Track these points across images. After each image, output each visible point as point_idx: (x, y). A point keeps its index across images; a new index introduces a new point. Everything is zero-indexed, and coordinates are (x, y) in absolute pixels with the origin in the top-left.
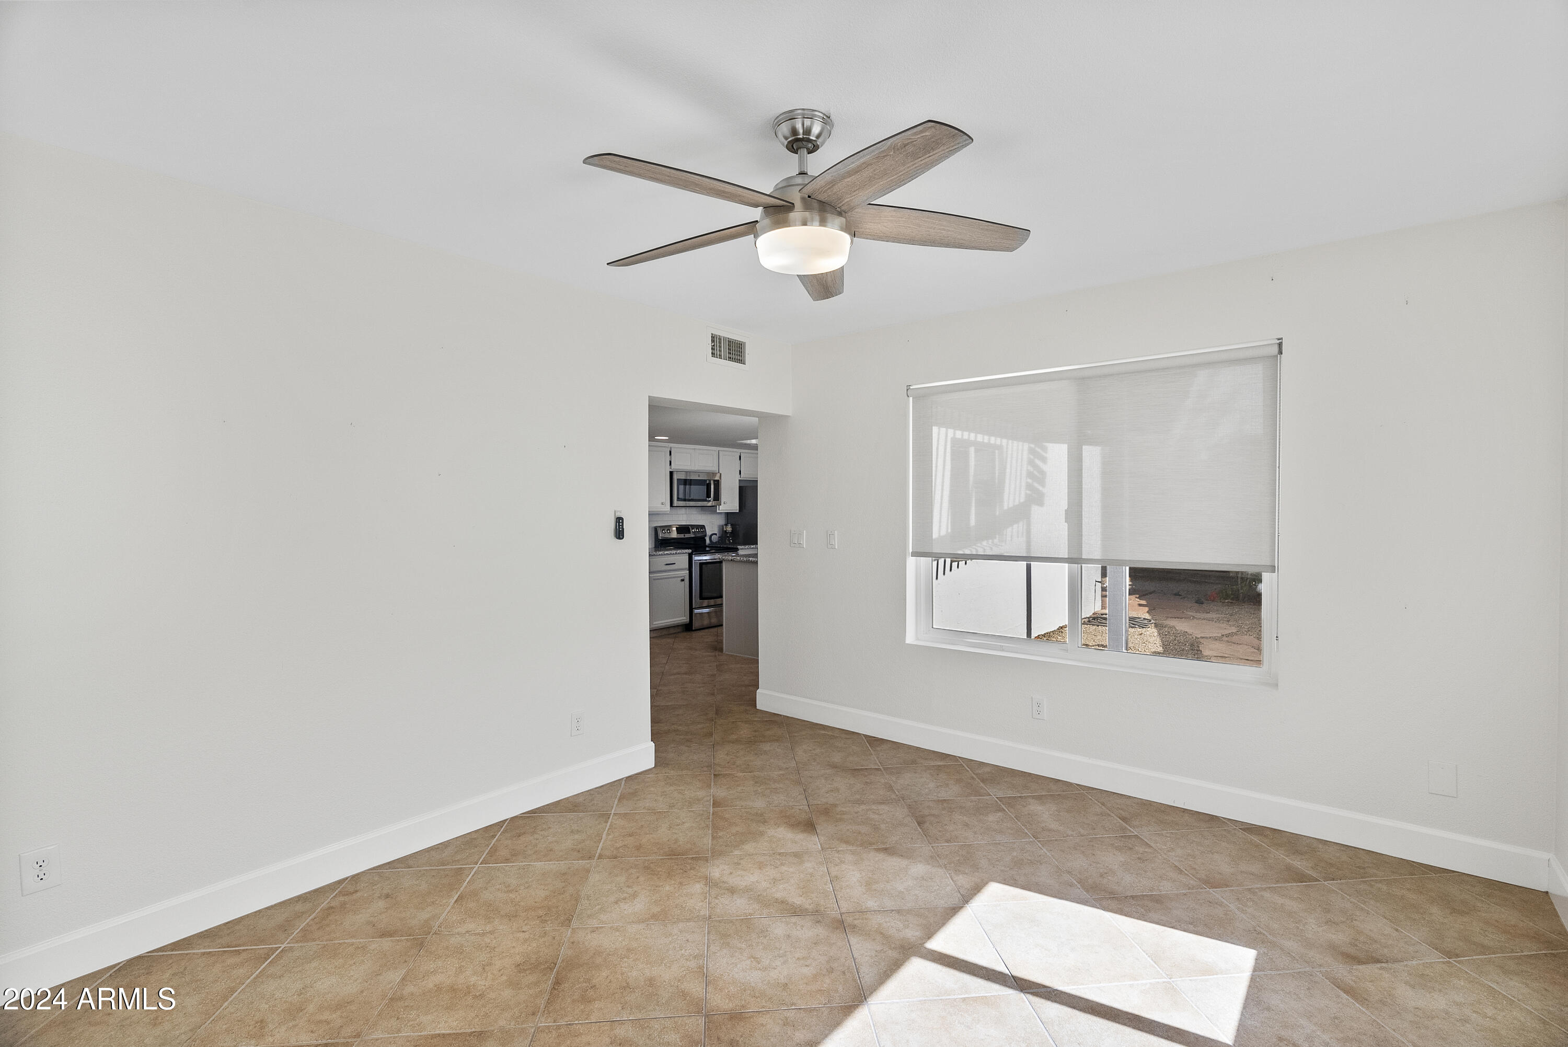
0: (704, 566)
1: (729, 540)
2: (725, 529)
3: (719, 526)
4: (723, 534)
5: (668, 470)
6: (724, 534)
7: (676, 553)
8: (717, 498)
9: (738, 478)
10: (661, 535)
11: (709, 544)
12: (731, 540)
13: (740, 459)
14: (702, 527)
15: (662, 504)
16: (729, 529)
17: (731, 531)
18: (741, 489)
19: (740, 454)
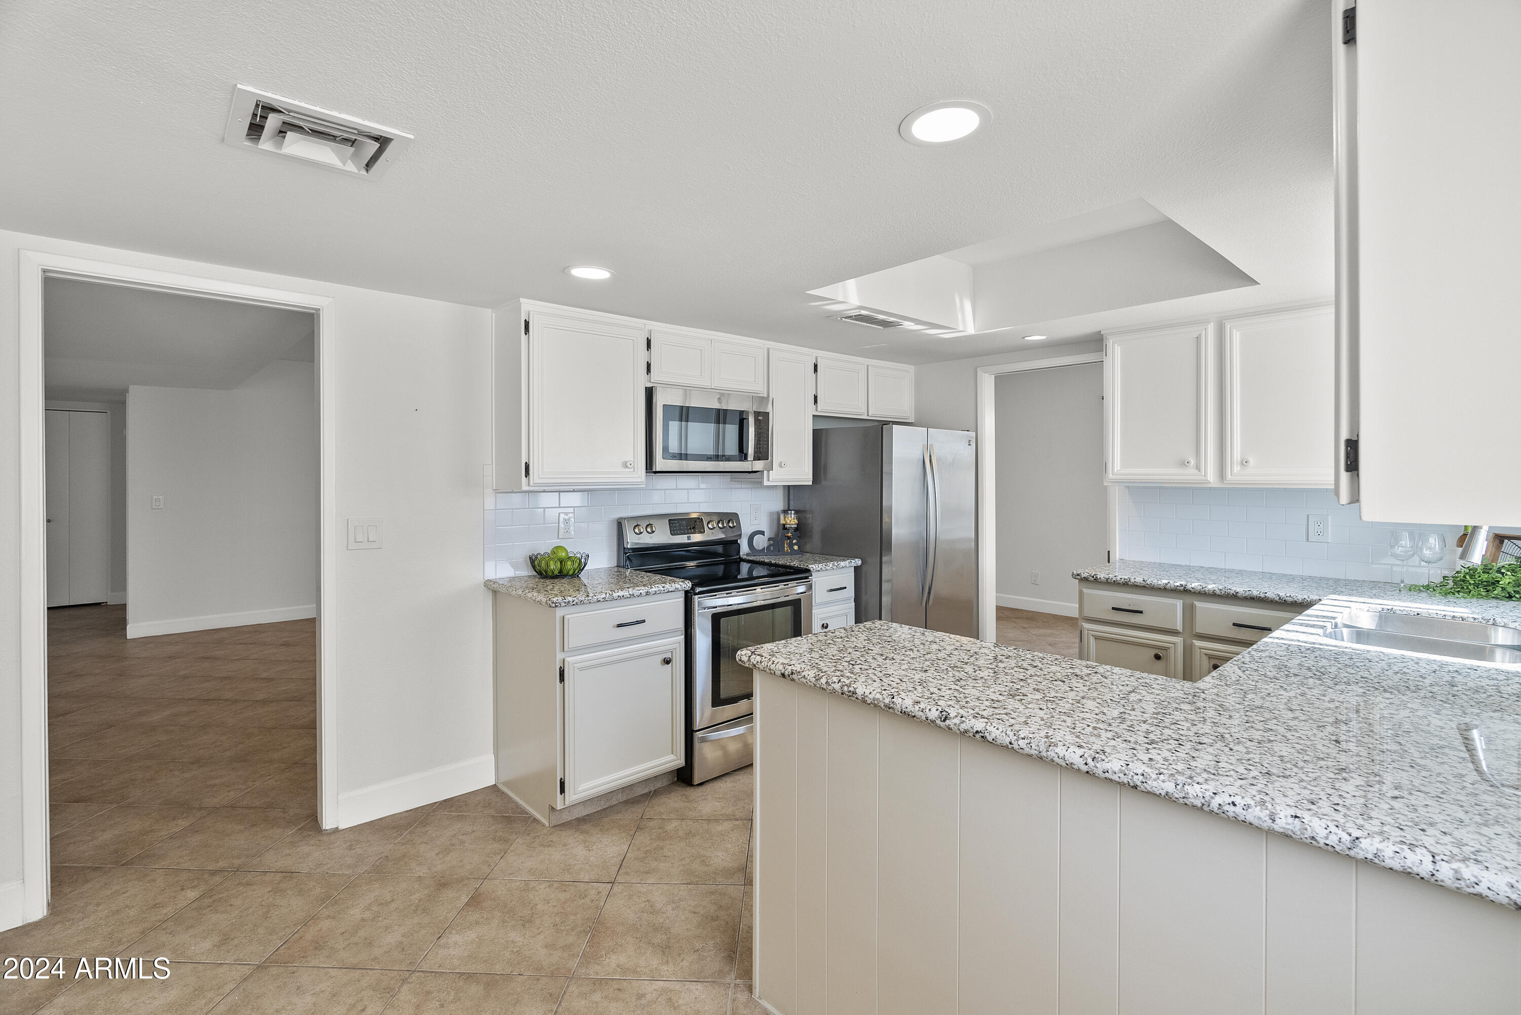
0: (723, 621)
1: (791, 545)
2: (782, 522)
3: (771, 514)
4: (777, 535)
5: (643, 382)
6: (781, 535)
7: (647, 593)
8: (762, 453)
9: (811, 410)
10: (632, 540)
11: (748, 555)
12: (796, 544)
13: (816, 370)
14: (732, 517)
15: (625, 465)
16: (791, 520)
17: (795, 526)
18: (817, 435)
19: (816, 361)
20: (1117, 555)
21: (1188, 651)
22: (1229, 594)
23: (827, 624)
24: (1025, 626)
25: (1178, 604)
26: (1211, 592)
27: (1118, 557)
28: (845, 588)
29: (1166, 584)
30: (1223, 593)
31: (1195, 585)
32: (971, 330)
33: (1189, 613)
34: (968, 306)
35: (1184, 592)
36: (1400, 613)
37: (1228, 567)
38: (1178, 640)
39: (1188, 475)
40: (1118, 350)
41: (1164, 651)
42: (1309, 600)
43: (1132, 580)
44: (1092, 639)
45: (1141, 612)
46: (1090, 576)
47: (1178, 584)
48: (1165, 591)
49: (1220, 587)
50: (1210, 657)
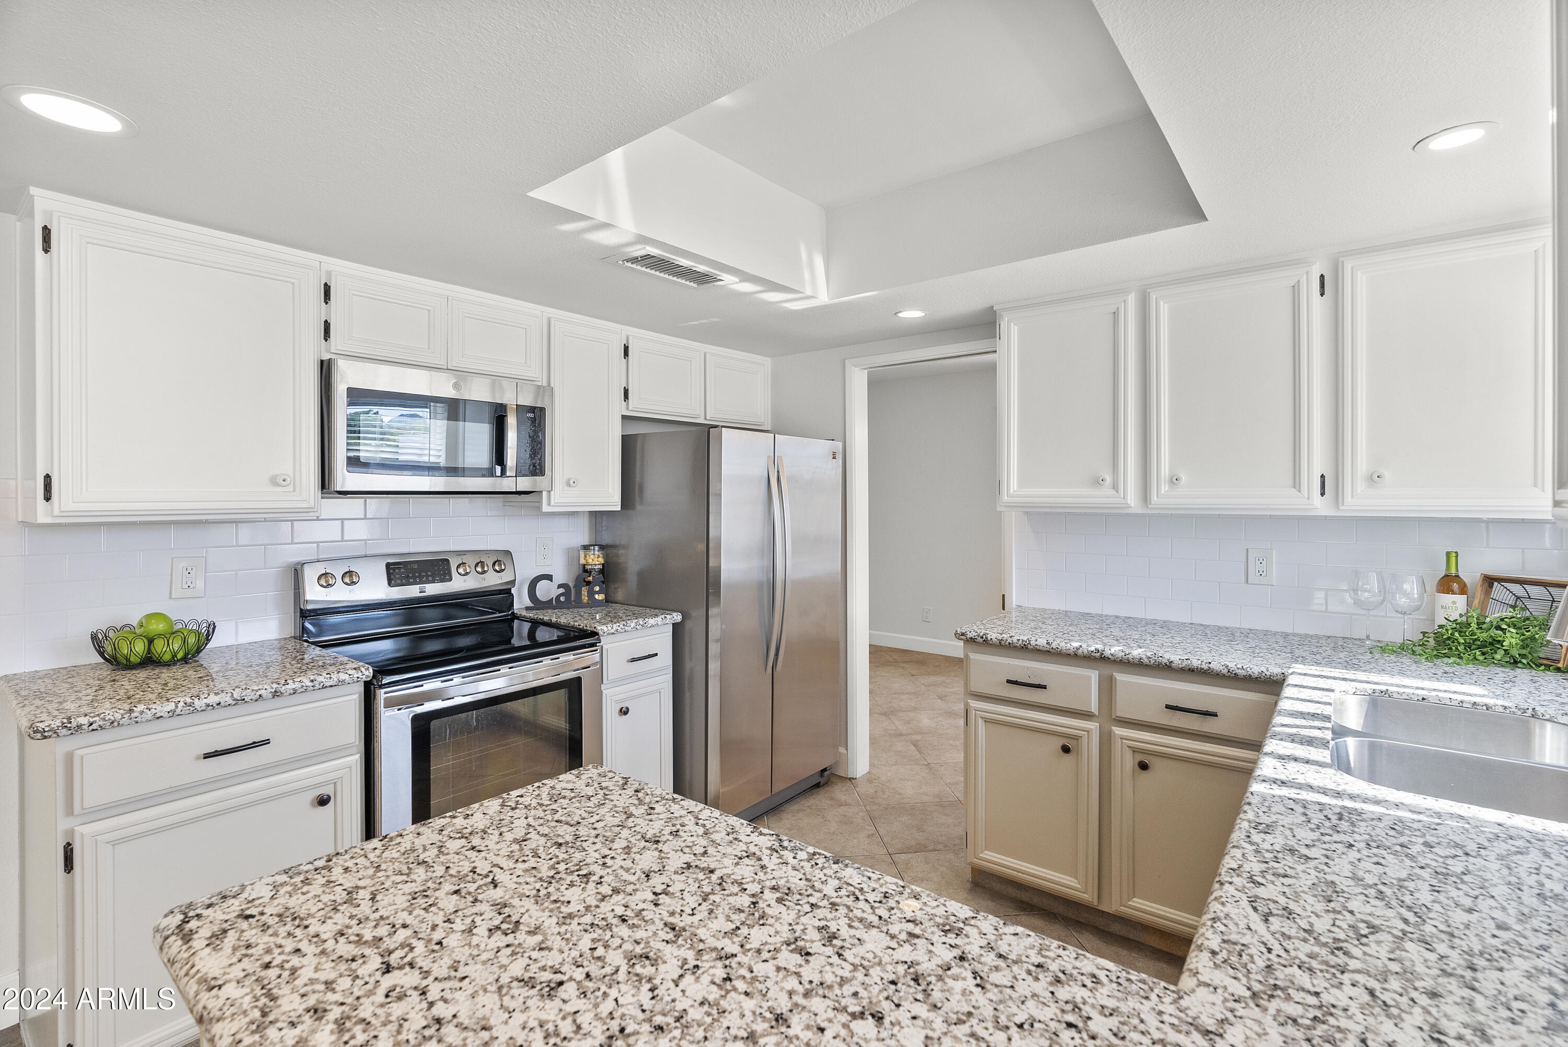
0: (436, 724)
1: (591, 594)
2: (582, 561)
3: (569, 550)
4: (572, 579)
5: (314, 352)
6: (579, 580)
7: (276, 694)
8: (536, 466)
9: (619, 408)
10: (315, 595)
11: (526, 610)
12: (598, 593)
13: (626, 353)
14: (503, 558)
15: (274, 481)
16: (595, 560)
17: (600, 567)
18: (628, 445)
19: (628, 341)
20: (1014, 600)
21: (1106, 740)
22: (1160, 664)
23: (628, 709)
24: (914, 672)
25: (1093, 676)
26: (1136, 661)
27: (1014, 603)
28: (656, 655)
29: (1078, 649)
30: (1152, 662)
31: (1115, 650)
32: (823, 297)
33: (1108, 688)
34: (819, 262)
35: (1099, 659)
36: (1399, 696)
37: (1150, 616)
38: (1092, 726)
39: (1102, 497)
40: (1015, 330)
41: (1074, 742)
42: (1268, 674)
43: (1033, 643)
44: (981, 723)
45: (1044, 687)
46: (978, 635)
47: (1092, 649)
48: (1075, 657)
49: (1149, 654)
50: (1135, 751)
